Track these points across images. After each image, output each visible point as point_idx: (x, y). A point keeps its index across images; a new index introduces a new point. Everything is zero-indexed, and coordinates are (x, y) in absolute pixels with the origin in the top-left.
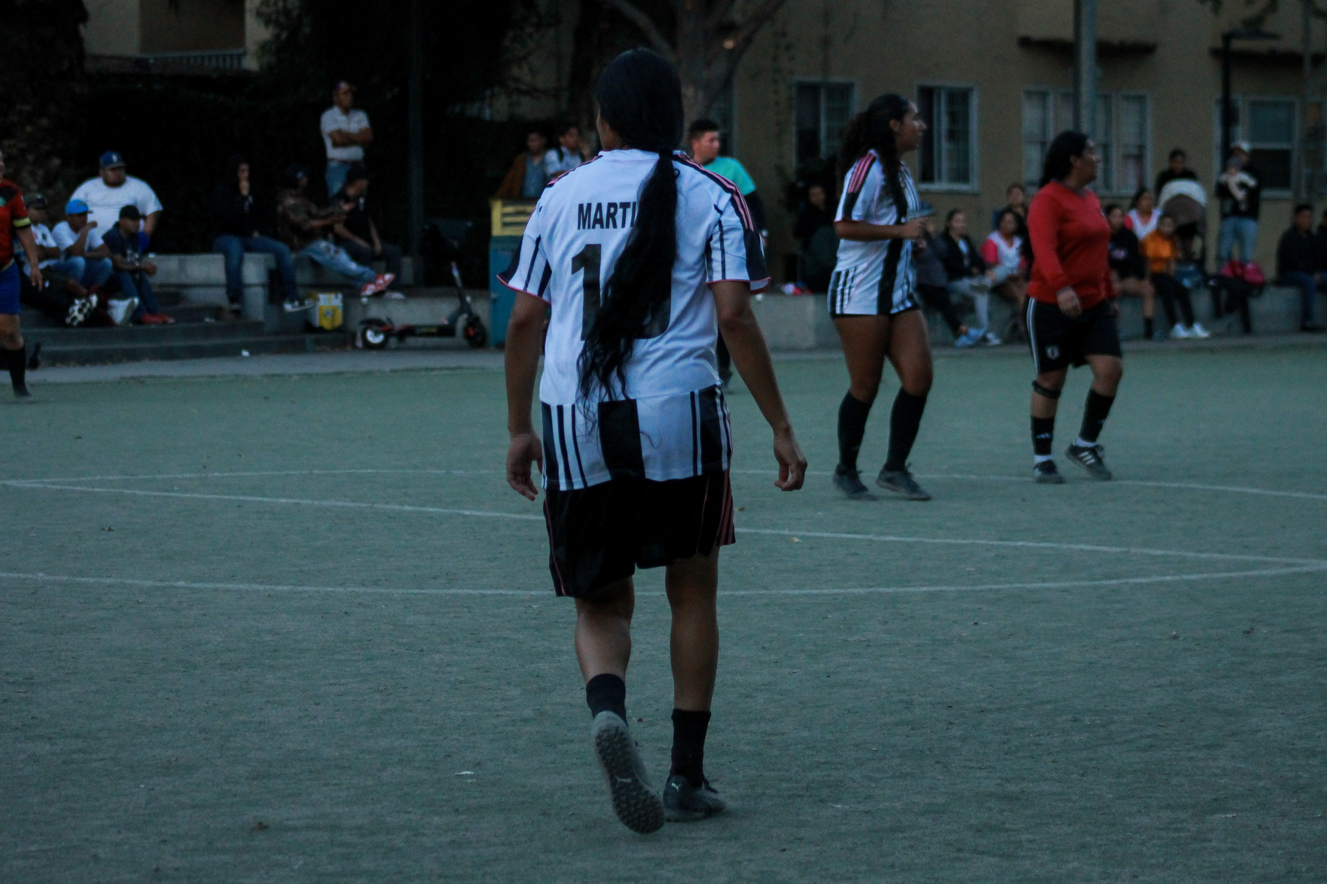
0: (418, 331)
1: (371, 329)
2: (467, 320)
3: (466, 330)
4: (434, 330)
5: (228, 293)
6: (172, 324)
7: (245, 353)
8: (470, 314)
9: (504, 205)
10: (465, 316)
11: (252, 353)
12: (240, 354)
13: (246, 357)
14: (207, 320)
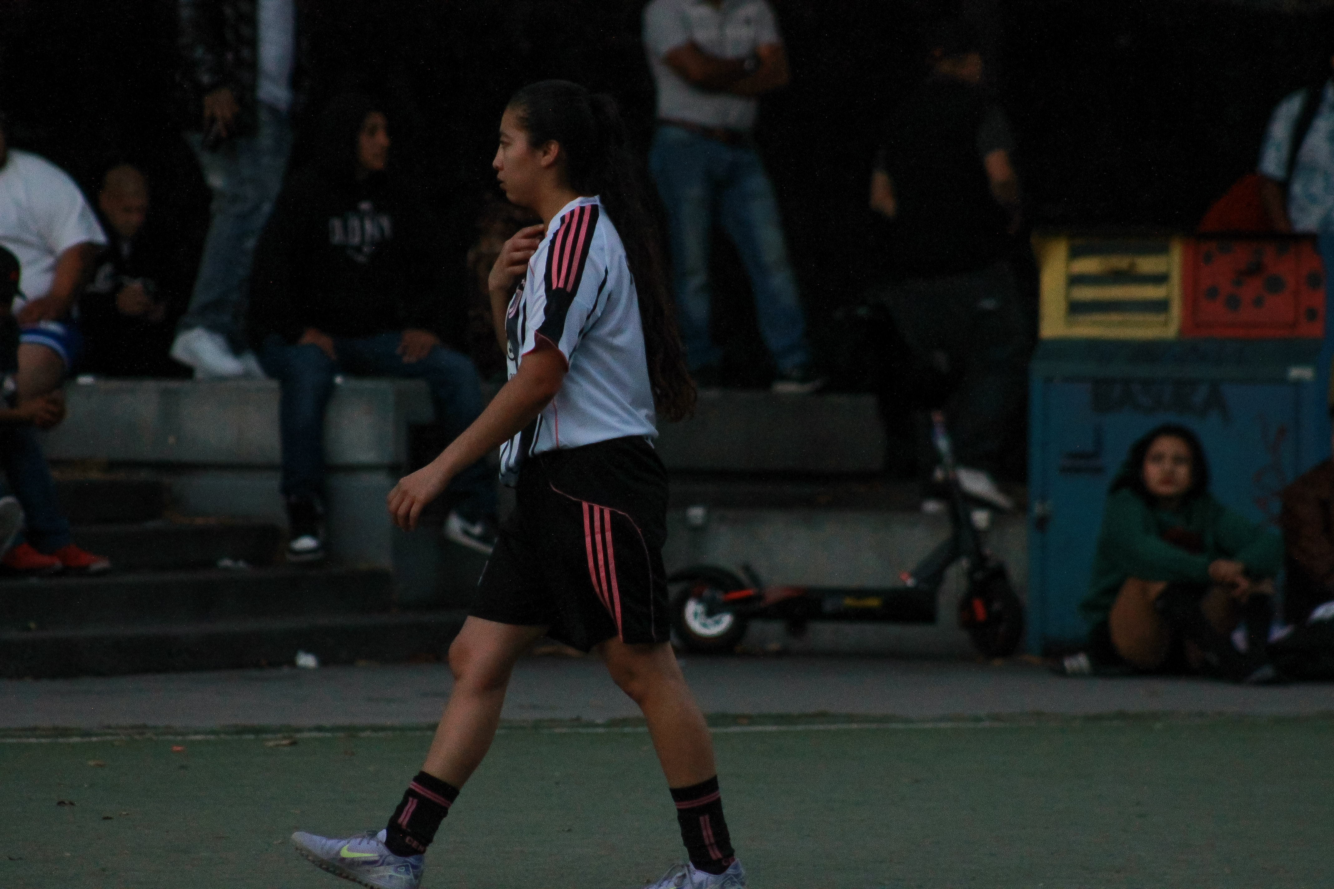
0: (829, 606)
1: (700, 599)
2: (970, 574)
3: (966, 605)
4: (873, 602)
5: (286, 490)
6: (101, 573)
7: (307, 660)
8: (980, 560)
9: (1075, 253)
10: (964, 563)
11: (324, 662)
12: (292, 663)
13: (305, 669)
14: (227, 563)
